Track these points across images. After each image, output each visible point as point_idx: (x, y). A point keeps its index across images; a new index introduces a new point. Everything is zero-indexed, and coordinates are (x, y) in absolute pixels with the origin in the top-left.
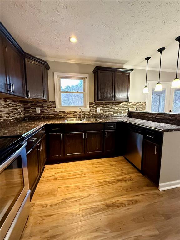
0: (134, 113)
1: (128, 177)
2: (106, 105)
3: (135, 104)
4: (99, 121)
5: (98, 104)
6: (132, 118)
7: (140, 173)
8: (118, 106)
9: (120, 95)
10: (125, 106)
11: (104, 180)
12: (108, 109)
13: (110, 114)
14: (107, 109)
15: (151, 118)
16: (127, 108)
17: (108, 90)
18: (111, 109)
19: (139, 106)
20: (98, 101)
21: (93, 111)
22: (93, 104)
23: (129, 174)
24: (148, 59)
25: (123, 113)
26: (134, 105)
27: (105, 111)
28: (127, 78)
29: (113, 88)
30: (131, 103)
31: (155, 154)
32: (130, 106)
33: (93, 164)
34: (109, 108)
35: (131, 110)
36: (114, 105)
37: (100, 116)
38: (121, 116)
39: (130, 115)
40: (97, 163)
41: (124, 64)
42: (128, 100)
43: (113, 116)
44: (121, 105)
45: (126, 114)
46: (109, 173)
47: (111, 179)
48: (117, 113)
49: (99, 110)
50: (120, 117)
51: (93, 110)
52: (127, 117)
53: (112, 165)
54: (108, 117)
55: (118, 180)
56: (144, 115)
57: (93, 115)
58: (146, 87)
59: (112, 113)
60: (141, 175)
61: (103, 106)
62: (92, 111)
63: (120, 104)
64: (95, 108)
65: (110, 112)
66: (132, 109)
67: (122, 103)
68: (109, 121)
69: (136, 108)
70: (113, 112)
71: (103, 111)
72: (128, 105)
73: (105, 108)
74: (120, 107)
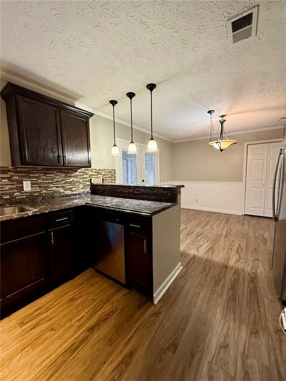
0: (101, 187)
1: (107, 308)
2: (45, 174)
3: (101, 172)
4: (31, 211)
5: (25, 172)
6: (99, 196)
7: (125, 289)
8: (71, 177)
9: (74, 156)
10: (85, 176)
11: (57, 352)
12: (52, 183)
13: (55, 192)
14: (49, 183)
15: (127, 193)
16: (88, 179)
17: (47, 143)
18: (57, 181)
19: (106, 175)
20: (21, 165)
21: (12, 189)
22: (10, 171)
23: (108, 301)
24: (114, 103)
25: (82, 188)
26: (98, 173)
27: (44, 187)
28: (85, 126)
29: (60, 141)
30: (95, 171)
31: (145, 252)
32: (94, 175)
33: (22, 324)
34: (51, 179)
35: (94, 181)
36: (63, 175)
37: (32, 200)
38: (79, 194)
39: (96, 190)
40: (35, 311)
41: (76, 99)
42: (88, 165)
43: (63, 196)
44: (77, 173)
45: (88, 189)
46: (70, 324)
47: (75, 337)
48: (71, 189)
49: (27, 186)
50: (78, 196)
51: (9, 186)
52: (89, 195)
53: (72, 300)
54: (53, 198)
55: (91, 329)
56: (117, 189)
57: (12, 198)
58: (115, 145)
59: (62, 190)
60: (126, 291)
61: (37, 177)
62: (7, 188)
63: (76, 171)
64: (16, 180)
65: (57, 187)
66: (97, 181)
67: (79, 171)
68: (57, 208)
69: (103, 179)
70: (63, 187)
71: (40, 187)
72: (90, 173)
73: (44, 180)
74: (76, 177)
